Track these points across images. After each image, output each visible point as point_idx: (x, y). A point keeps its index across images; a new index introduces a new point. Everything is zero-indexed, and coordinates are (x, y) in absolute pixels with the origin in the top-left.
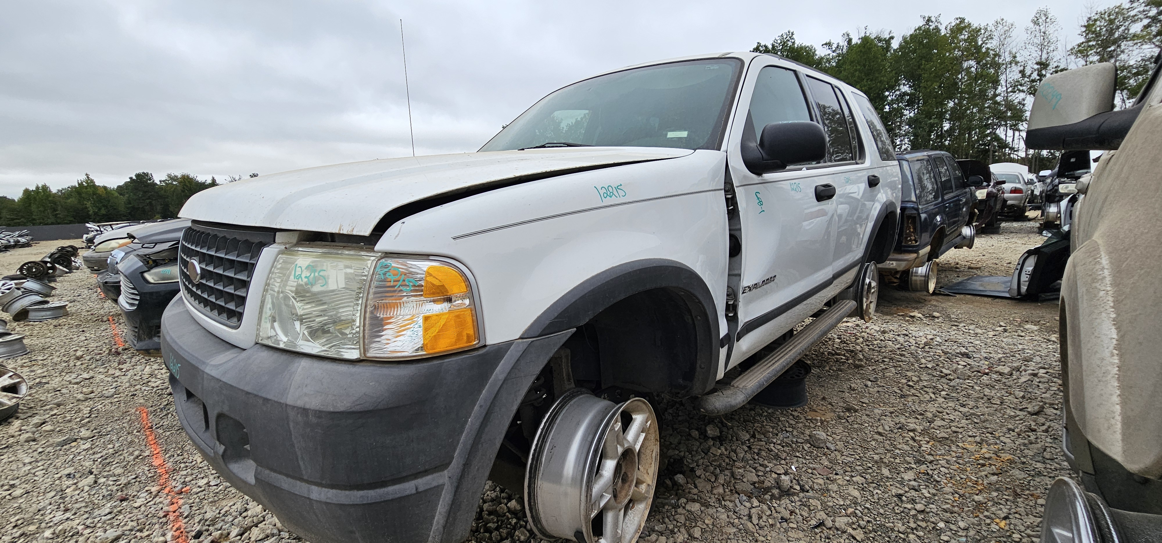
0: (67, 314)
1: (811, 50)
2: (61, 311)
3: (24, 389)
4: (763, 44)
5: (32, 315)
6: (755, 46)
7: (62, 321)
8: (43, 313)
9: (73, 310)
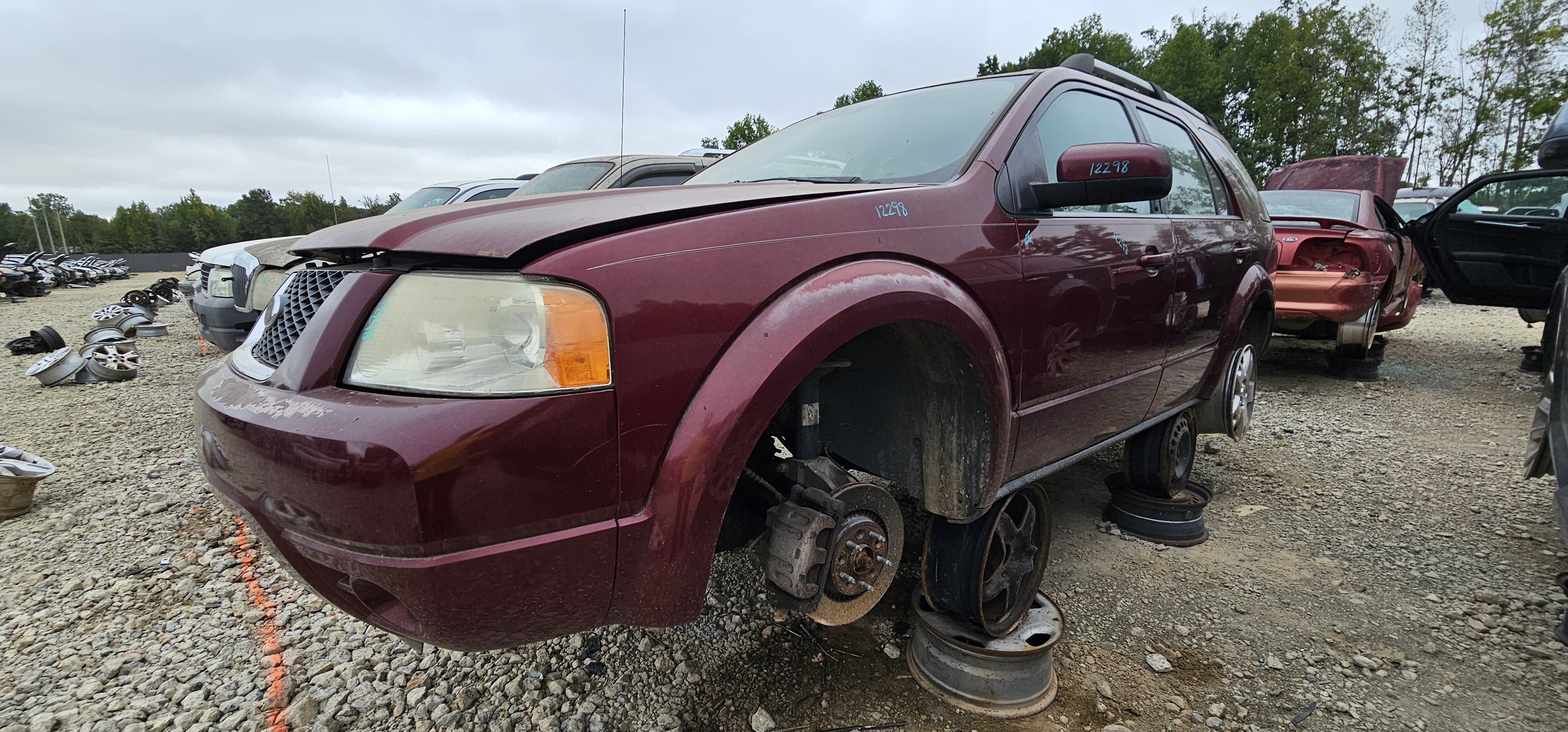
0: (167, 334)
1: (1125, 40)
2: (161, 331)
3: (140, 361)
4: (1061, 30)
5: (139, 332)
6: (1051, 33)
7: (163, 338)
8: (148, 332)
9: (172, 331)
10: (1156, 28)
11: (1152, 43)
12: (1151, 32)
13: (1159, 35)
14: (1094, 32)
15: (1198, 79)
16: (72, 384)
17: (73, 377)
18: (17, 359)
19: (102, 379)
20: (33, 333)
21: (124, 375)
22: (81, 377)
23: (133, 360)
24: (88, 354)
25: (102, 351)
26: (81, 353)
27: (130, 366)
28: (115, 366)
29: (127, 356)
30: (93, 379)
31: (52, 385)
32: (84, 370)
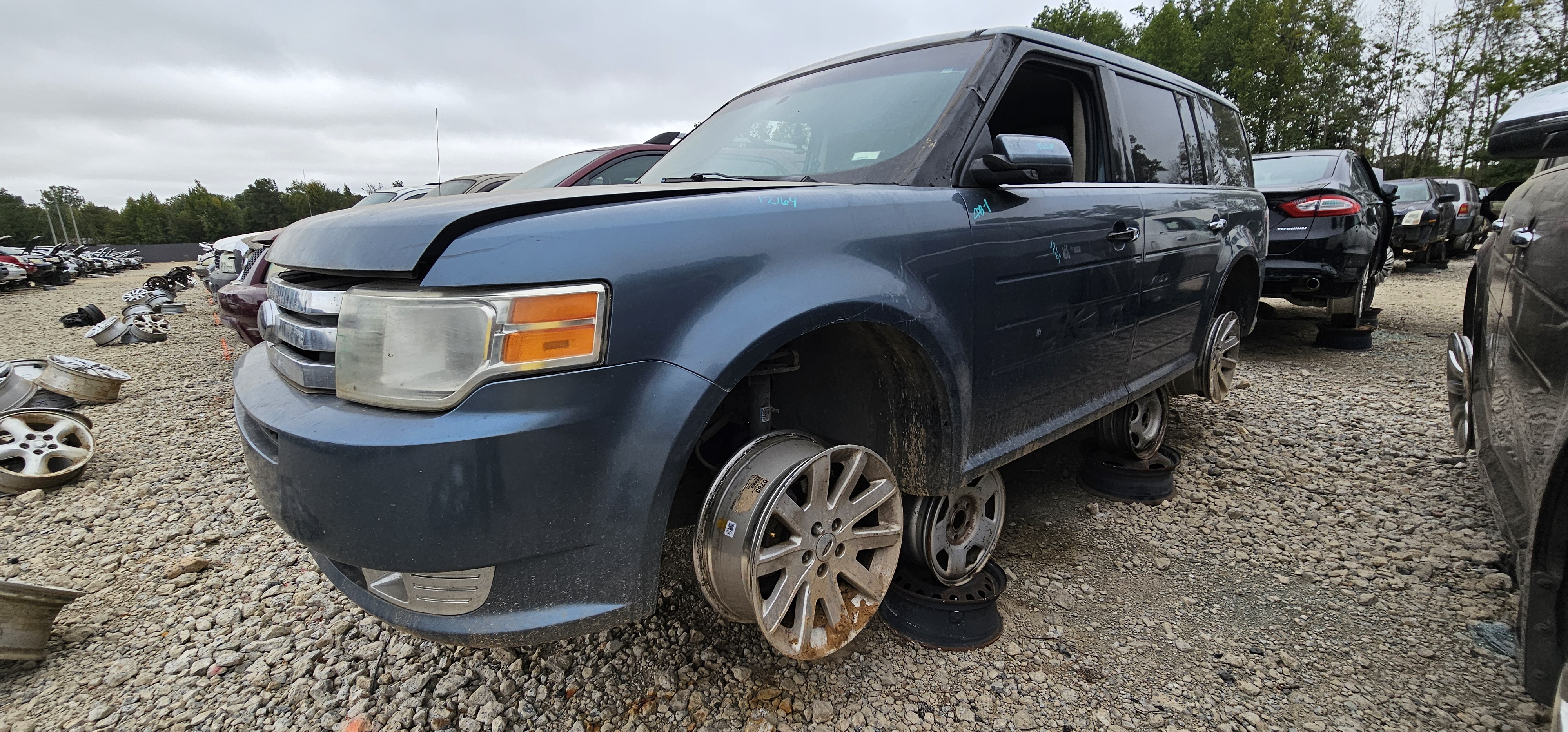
10: (1145, 5)
11: (1141, 20)
12: (1140, 9)
13: (1148, 12)
14: (1083, 9)
15: (1178, 58)
16: (119, 344)
17: (119, 340)
18: (69, 330)
19: (141, 341)
20: (80, 309)
21: (158, 337)
22: (126, 338)
23: (164, 326)
24: (131, 321)
25: (140, 318)
26: (124, 322)
27: (162, 330)
28: (151, 331)
29: (160, 323)
30: (134, 340)
31: (105, 345)
32: (128, 334)
